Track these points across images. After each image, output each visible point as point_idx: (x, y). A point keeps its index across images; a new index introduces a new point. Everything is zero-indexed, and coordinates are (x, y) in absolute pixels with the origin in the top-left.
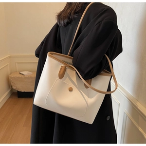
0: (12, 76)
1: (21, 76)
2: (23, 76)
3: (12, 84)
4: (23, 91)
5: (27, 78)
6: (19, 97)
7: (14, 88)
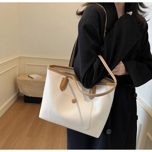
0: (20, 78)
2: (31, 79)
3: (20, 88)
4: (30, 96)
5: (36, 82)
6: (25, 102)
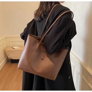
0: (7, 49)
1: (13, 49)
4: (14, 59)
5: (16, 51)
7: (9, 57)
